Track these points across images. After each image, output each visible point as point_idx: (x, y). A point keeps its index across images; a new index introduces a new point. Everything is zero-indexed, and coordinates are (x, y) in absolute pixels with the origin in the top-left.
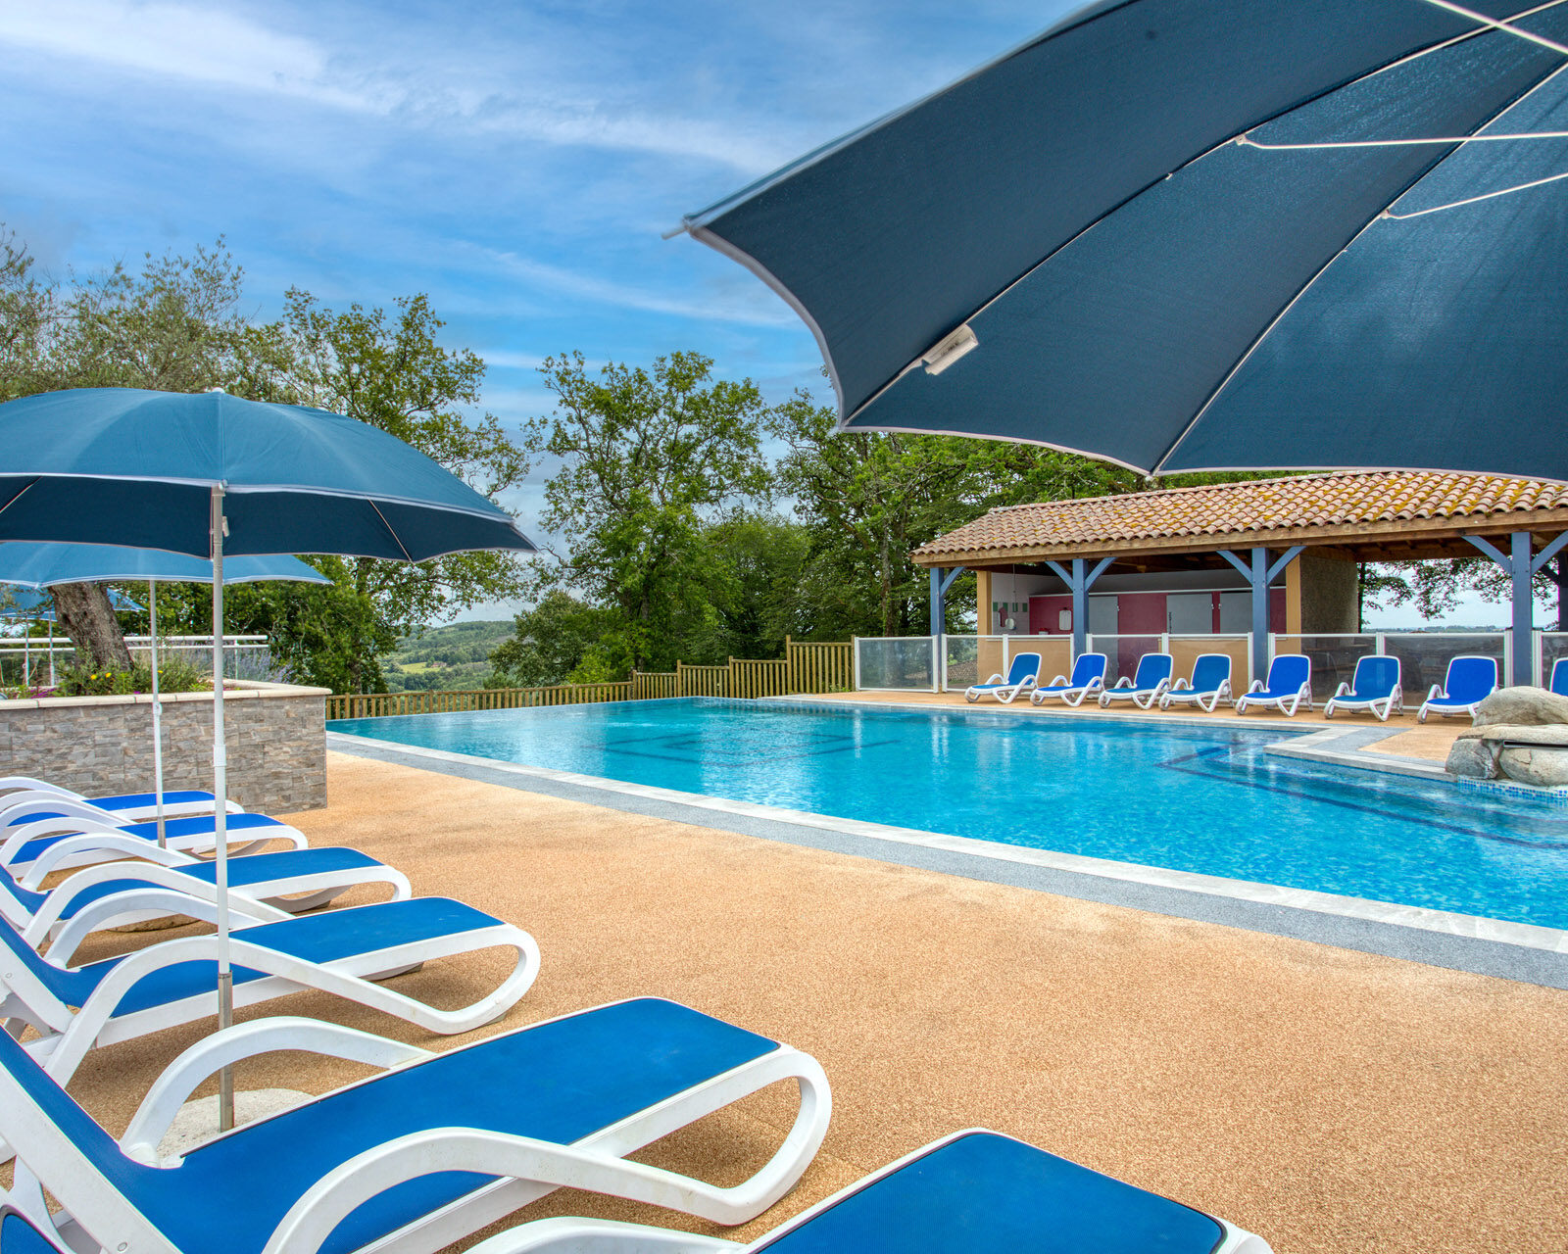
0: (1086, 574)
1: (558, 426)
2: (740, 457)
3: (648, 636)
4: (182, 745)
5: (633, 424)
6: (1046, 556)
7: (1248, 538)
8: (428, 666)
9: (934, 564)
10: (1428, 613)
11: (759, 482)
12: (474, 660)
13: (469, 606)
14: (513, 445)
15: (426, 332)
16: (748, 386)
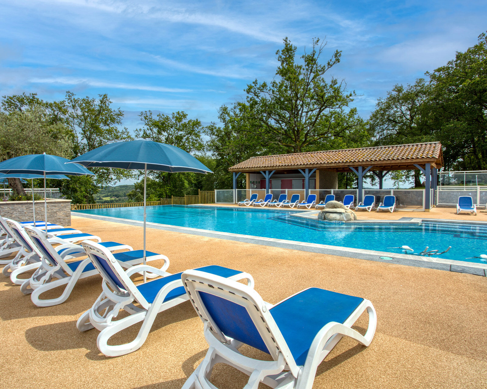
0: (269, 175)
1: (145, 131)
2: (196, 140)
3: (170, 189)
4: (38, 212)
5: (166, 131)
6: (260, 170)
7: (304, 166)
8: (111, 198)
9: (234, 171)
10: (373, 185)
11: (200, 147)
12: (125, 196)
13: (119, 181)
14: (132, 137)
15: (107, 105)
16: (197, 121)
